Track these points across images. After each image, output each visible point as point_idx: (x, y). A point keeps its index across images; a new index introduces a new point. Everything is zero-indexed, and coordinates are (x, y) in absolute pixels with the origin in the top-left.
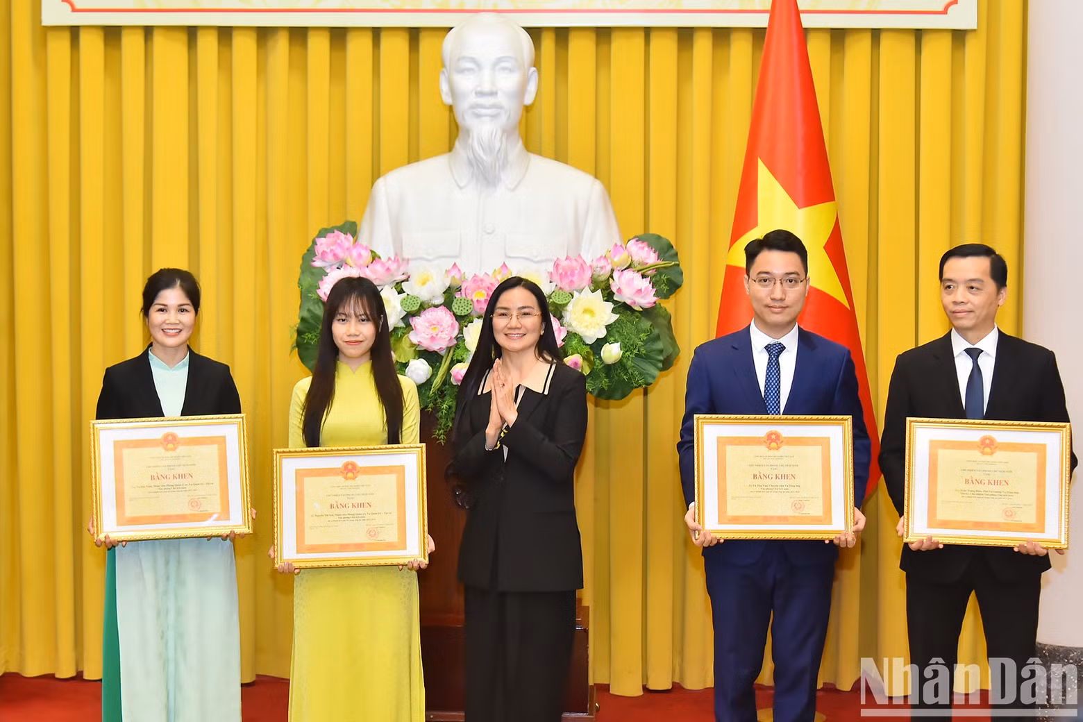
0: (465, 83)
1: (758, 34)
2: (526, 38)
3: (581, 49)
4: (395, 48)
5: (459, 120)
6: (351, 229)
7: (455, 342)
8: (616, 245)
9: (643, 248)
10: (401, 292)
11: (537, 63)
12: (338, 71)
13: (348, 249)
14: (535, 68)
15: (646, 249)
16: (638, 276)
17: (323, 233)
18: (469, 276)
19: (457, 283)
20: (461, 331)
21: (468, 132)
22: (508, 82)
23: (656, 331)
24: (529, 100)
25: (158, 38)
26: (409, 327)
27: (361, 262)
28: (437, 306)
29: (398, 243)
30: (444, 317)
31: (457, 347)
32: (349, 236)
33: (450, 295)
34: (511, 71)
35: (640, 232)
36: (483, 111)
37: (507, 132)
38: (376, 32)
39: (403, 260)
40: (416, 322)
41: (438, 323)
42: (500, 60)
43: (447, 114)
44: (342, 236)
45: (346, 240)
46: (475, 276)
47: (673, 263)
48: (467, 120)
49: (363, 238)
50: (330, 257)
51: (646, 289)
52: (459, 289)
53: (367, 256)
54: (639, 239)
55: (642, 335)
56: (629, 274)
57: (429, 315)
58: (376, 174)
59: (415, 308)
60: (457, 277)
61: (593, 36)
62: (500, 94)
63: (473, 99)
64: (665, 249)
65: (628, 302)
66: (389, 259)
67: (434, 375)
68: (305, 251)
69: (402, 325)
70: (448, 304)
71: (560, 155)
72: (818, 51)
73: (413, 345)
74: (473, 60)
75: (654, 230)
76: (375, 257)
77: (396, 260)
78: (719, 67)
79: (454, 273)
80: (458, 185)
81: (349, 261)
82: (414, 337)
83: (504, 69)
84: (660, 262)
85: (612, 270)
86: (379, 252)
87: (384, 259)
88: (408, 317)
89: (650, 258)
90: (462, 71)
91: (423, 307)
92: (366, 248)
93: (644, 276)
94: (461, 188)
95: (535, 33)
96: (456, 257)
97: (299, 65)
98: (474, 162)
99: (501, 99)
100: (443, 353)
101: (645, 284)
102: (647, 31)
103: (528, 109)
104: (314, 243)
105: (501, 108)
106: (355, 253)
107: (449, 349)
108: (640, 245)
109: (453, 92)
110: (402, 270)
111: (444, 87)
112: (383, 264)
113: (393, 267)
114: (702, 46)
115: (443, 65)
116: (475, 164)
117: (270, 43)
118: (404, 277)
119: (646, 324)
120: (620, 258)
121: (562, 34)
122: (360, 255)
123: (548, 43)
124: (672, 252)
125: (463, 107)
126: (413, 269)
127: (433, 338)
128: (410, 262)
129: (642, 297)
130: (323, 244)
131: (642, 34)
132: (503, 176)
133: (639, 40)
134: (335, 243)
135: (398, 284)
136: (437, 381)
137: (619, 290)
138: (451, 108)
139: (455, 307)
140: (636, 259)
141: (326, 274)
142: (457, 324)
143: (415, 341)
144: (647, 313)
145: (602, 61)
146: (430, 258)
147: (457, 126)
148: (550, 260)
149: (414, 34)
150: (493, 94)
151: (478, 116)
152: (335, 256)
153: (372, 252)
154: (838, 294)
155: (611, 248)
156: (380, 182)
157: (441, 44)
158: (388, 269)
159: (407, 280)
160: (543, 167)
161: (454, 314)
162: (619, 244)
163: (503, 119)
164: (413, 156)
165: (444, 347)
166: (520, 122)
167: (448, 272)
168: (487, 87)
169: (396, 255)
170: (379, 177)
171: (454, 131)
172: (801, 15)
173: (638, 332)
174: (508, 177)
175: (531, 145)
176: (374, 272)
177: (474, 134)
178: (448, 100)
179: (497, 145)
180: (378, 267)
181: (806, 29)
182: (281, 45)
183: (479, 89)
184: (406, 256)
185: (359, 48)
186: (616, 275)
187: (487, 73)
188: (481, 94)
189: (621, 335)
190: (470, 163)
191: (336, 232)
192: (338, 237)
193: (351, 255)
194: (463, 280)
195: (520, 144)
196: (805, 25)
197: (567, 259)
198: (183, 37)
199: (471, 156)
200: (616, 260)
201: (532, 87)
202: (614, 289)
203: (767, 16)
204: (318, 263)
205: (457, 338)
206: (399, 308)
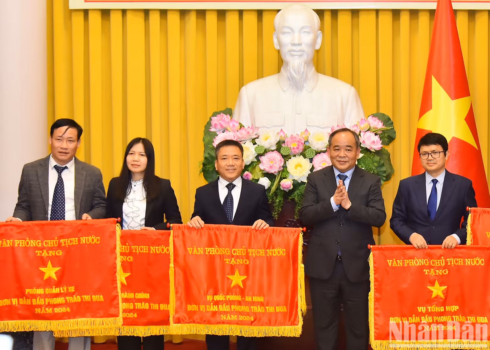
0: (286, 39)
1: (432, 12)
2: (315, 16)
3: (344, 21)
4: (250, 20)
5: (283, 58)
6: (229, 112)
7: (282, 169)
8: (362, 119)
9: (376, 120)
10: (255, 144)
11: (322, 28)
12: (221, 32)
13: (228, 122)
14: (320, 31)
15: (377, 120)
16: (373, 134)
17: (215, 114)
18: (289, 135)
19: (283, 139)
20: (285, 163)
21: (287, 64)
22: (307, 39)
23: (382, 162)
24: (318, 47)
25: (129, 15)
26: (259, 161)
27: (235, 129)
28: (273, 151)
29: (253, 119)
30: (276, 156)
31: (283, 171)
32: (228, 116)
33: (279, 145)
34: (308, 33)
35: (375, 112)
36: (295, 53)
37: (307, 63)
38: (241, 12)
39: (256, 128)
40: (263, 159)
41: (274, 159)
42: (302, 28)
43: (277, 54)
44: (225, 116)
45: (227, 118)
46: (292, 135)
47: (390, 128)
48: (287, 57)
49: (235, 117)
50: (219, 127)
51: (377, 141)
52: (284, 142)
53: (237, 126)
54: (374, 116)
55: (375, 164)
56: (368, 134)
57: (269, 155)
58: (241, 84)
59: (262, 152)
60: (283, 136)
61: (350, 14)
62: (303, 45)
63: (290, 47)
64: (387, 121)
65: (368, 147)
66: (249, 127)
67: (272, 185)
68: (206, 123)
69: (256, 160)
70: (278, 150)
71: (334, 74)
72: (462, 22)
73: (261, 170)
74: (290, 28)
75: (381, 111)
76: (241, 126)
77: (252, 128)
78: (413, 30)
79: (282, 134)
80: (283, 90)
81: (229, 129)
82: (261, 166)
83: (305, 32)
84: (384, 127)
85: (360, 132)
86: (243, 124)
87: (246, 127)
88: (258, 156)
89: (379, 125)
90: (284, 33)
91: (266, 151)
92: (237, 122)
93: (376, 134)
94: (284, 91)
95: (320, 13)
96: (282, 126)
97: (202, 29)
98: (290, 78)
99: (304, 47)
100: (276, 174)
101: (377, 138)
102: (377, 11)
103: (317, 51)
104: (211, 119)
105: (303, 51)
106: (231, 124)
107: (279, 172)
108: (374, 119)
109: (280, 43)
110: (255, 133)
111: (275, 41)
112: (246, 130)
113: (251, 131)
114: (405, 19)
115: (275, 30)
116: (291, 79)
117: (187, 18)
118: (256, 136)
119: (377, 158)
120: (364, 126)
121: (335, 13)
122: (234, 125)
123: (328, 17)
124: (390, 122)
125: (285, 52)
126: (261, 132)
127: (271, 167)
128: (259, 129)
129: (375, 145)
130: (215, 120)
131: (375, 13)
132: (305, 85)
133: (373, 15)
134: (221, 119)
135: (253, 140)
136: (274, 188)
137: (364, 142)
138: (279, 51)
139: (282, 151)
140: (372, 126)
141: (217, 135)
142: (283, 160)
143: (262, 168)
144: (378, 153)
145: (355, 26)
146: (269, 126)
147: (282, 61)
148: (329, 127)
149: (260, 13)
150: (300, 44)
151: (293, 55)
152: (221, 126)
153: (240, 123)
154: (472, 142)
155: (359, 120)
156: (244, 89)
157: (274, 19)
158: (248, 133)
159: (258, 138)
160: (325, 80)
161: (281, 155)
162: (363, 118)
163: (305, 57)
164: (260, 75)
165: (277, 171)
166: (313, 59)
167: (278, 133)
168: (296, 41)
169: (252, 125)
170: (243, 86)
171: (281, 63)
172: (452, 3)
173: (373, 162)
174: (308, 86)
175: (319, 69)
176: (241, 134)
177: (291, 64)
178: (277, 47)
179: (302, 70)
180: (243, 131)
181: (456, 11)
182: (192, 19)
183: (292, 42)
184: (257, 126)
185: (232, 20)
186: (362, 134)
187: (296, 34)
188: (294, 45)
189: (365, 164)
190: (288, 78)
191: (222, 114)
192: (223, 116)
193: (229, 126)
194: (286, 137)
195: (314, 69)
196: (454, 8)
197: (337, 126)
198: (142, 15)
199: (289, 75)
200: (362, 126)
201: (319, 41)
202: (361, 141)
203: (436, 3)
204: (213, 130)
205: (283, 167)
206: (254, 152)
